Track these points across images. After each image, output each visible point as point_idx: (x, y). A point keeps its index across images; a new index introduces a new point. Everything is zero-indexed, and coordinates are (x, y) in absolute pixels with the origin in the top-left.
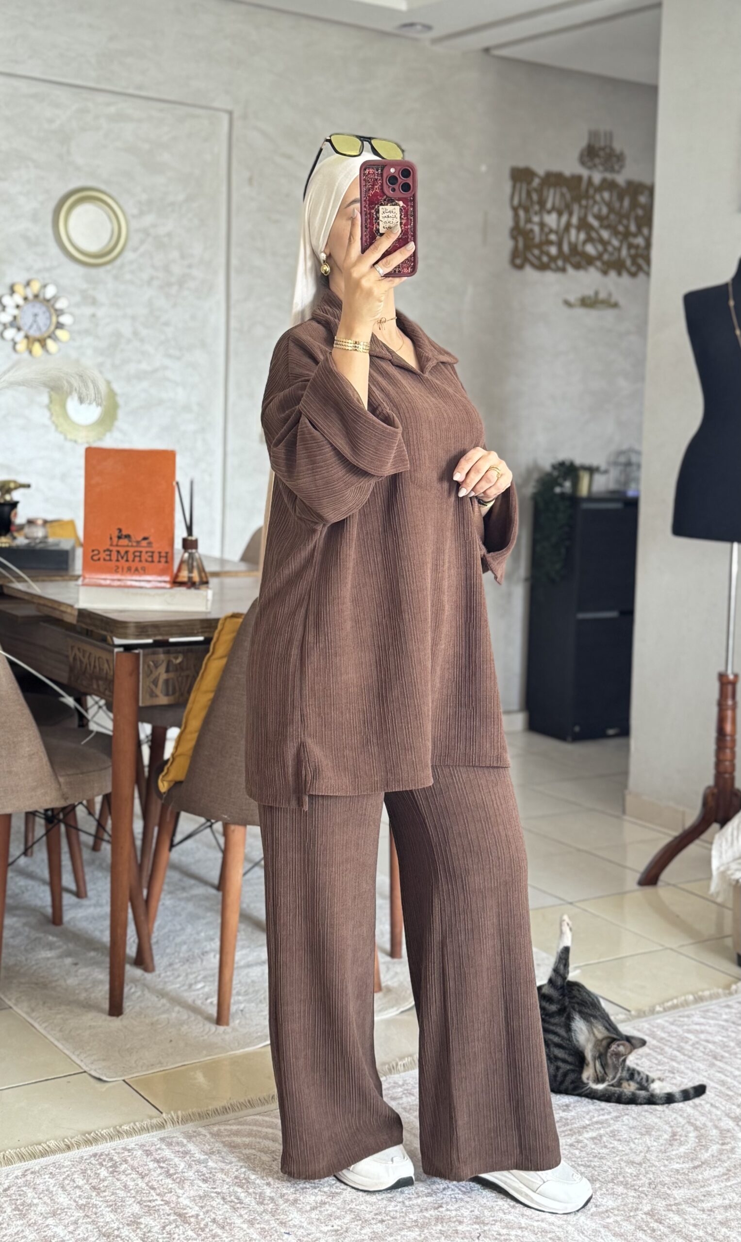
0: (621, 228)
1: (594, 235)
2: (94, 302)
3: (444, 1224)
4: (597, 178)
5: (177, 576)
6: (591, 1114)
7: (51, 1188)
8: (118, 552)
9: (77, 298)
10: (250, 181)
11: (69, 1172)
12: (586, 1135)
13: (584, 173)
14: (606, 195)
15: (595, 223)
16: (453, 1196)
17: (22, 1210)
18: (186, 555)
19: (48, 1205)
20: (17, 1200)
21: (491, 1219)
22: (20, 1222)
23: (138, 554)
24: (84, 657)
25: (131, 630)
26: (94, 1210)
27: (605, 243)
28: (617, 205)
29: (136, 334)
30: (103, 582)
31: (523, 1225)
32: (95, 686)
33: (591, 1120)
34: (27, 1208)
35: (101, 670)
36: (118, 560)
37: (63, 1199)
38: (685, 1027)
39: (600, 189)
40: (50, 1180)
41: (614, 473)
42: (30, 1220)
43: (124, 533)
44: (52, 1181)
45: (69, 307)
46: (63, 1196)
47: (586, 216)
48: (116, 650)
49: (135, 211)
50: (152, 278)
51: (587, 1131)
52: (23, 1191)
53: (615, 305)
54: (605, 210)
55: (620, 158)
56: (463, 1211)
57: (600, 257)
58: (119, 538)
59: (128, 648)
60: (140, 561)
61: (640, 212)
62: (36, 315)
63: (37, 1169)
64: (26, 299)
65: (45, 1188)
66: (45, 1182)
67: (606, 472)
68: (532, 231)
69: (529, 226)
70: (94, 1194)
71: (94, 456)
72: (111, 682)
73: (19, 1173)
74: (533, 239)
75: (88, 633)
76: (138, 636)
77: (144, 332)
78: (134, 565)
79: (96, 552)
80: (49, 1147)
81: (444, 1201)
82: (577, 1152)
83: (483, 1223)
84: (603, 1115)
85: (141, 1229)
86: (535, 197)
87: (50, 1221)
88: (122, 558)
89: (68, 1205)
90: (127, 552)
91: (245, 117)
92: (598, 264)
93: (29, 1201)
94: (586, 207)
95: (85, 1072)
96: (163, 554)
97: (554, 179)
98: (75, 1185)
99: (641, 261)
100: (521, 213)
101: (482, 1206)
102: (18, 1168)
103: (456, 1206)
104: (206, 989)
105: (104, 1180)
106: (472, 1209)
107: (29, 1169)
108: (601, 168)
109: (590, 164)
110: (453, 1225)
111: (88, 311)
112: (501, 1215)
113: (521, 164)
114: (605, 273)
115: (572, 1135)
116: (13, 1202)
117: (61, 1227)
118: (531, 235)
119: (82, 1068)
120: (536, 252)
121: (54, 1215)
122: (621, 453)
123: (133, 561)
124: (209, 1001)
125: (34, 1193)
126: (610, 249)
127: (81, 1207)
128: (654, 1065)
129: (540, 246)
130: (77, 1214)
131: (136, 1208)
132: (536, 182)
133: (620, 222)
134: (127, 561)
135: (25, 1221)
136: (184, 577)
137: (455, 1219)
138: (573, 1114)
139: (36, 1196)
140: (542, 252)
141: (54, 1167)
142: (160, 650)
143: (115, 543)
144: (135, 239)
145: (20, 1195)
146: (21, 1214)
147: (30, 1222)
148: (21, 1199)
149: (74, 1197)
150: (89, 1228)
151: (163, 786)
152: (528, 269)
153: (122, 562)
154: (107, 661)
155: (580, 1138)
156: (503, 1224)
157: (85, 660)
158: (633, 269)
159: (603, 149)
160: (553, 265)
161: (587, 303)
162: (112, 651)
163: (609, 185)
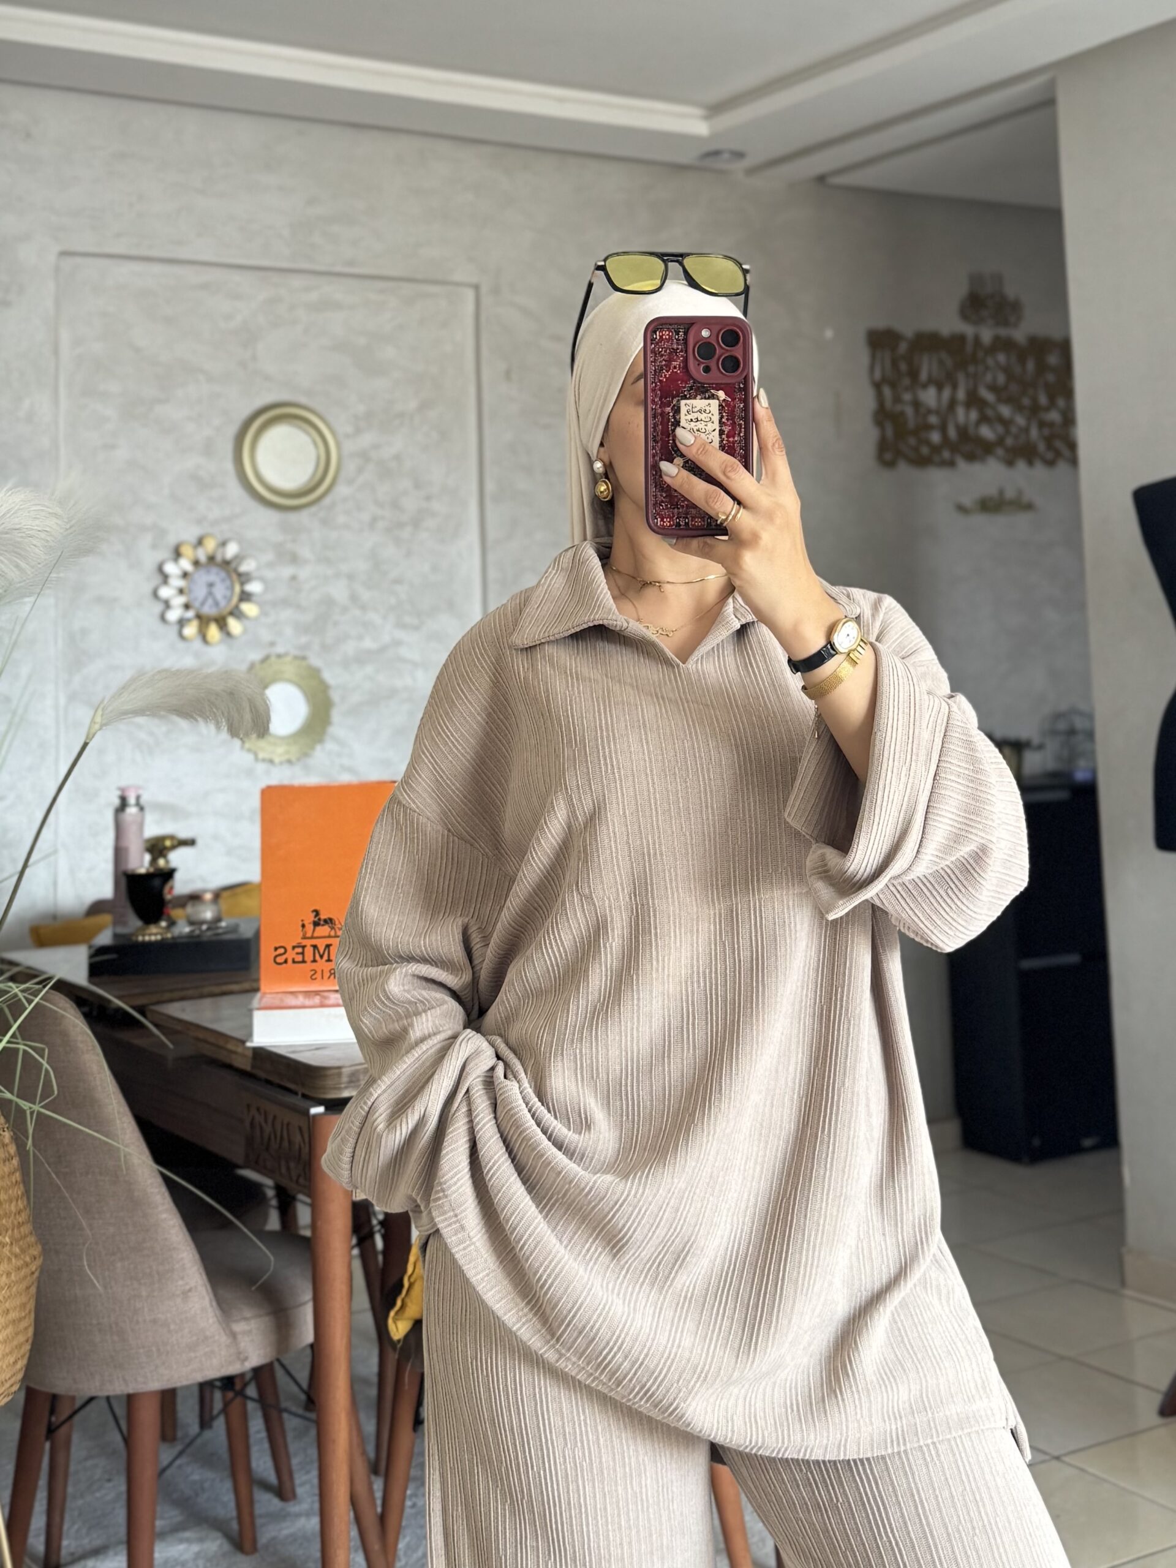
0: (1026, 401)
1: (989, 412)
2: (294, 559)
4: (987, 335)
8: (315, 947)
9: (271, 554)
10: (508, 375)
13: (968, 330)
14: (1001, 358)
15: (990, 397)
24: (265, 1122)
27: (1006, 423)
28: (1017, 369)
29: (354, 598)
30: (291, 1000)
32: (284, 1171)
35: (291, 1143)
36: (314, 961)
39: (992, 350)
41: (1053, 746)
43: (323, 916)
47: (976, 387)
48: (313, 1111)
49: (349, 428)
50: (375, 519)
53: (1029, 507)
54: (1001, 379)
55: (1016, 307)
57: (1000, 441)
58: (316, 924)
59: (331, 1105)
61: (1052, 377)
62: (211, 584)
64: (196, 563)
67: (1040, 747)
68: (902, 413)
71: (277, 798)
72: (308, 1163)
74: (906, 424)
75: (268, 1084)
77: (365, 595)
79: (282, 951)
86: (903, 367)
88: (321, 957)
90: (328, 946)
91: (496, 291)
92: (1000, 451)
94: (975, 376)
97: (928, 342)
99: (1059, 444)
108: (990, 322)
109: (975, 317)
111: (285, 572)
113: (880, 324)
114: (1010, 463)
118: (902, 419)
120: (912, 441)
122: (1058, 716)
126: (1014, 430)
129: (916, 432)
132: (903, 347)
133: (1024, 393)
134: (329, 960)
140: (920, 441)
143: (309, 934)
144: (349, 469)
151: (398, 1329)
152: (902, 467)
153: (322, 964)
154: (301, 1129)
157: (268, 1128)
158: (1050, 456)
159: (992, 297)
160: (936, 458)
161: (991, 505)
162: (306, 1113)
163: (1003, 344)
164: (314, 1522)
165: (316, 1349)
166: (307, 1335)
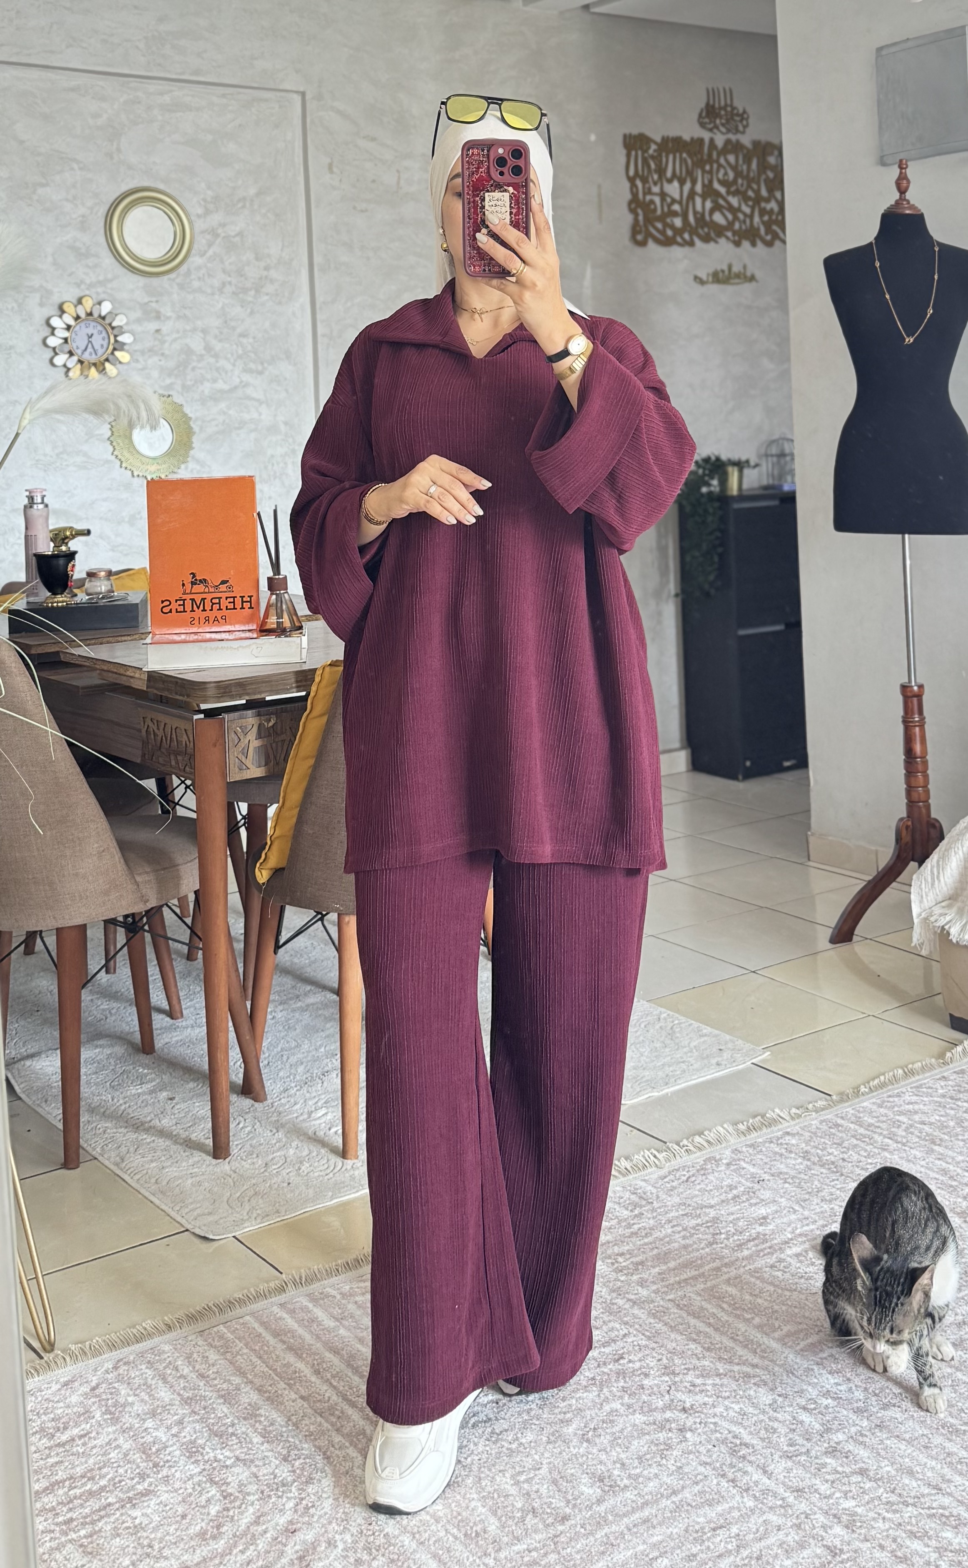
0: (750, 193)
1: (721, 202)
2: (158, 316)
3: (627, 1379)
4: (720, 140)
5: (264, 623)
6: (793, 1225)
7: (149, 1381)
9: (138, 314)
10: (330, 167)
11: (170, 1359)
12: (789, 1252)
13: (706, 136)
14: (731, 158)
15: (723, 190)
16: (635, 1343)
17: (113, 1415)
18: (274, 597)
19: (146, 1403)
20: (108, 1400)
21: (683, 1367)
22: (110, 1429)
23: (217, 601)
24: (158, 729)
25: (211, 692)
26: (203, 1403)
27: (734, 211)
28: (744, 168)
29: (208, 348)
30: (176, 638)
31: (721, 1371)
32: (173, 763)
33: (793, 1232)
34: (121, 1409)
35: (179, 742)
36: (193, 611)
37: (164, 1394)
38: (896, 1109)
39: (724, 151)
40: (147, 1371)
41: (766, 466)
42: (124, 1424)
44: (149, 1372)
45: (127, 324)
46: (164, 1389)
47: (711, 182)
48: (196, 717)
49: (200, 211)
50: (224, 284)
51: (790, 1247)
52: (115, 1388)
53: (752, 278)
54: (731, 175)
55: (743, 116)
56: (648, 1360)
57: (731, 224)
58: (193, 583)
59: (210, 714)
61: (771, 175)
62: (91, 336)
63: (132, 1358)
64: (77, 318)
65: (142, 1382)
66: (142, 1375)
67: (757, 466)
68: (652, 202)
69: (648, 198)
70: (202, 1384)
71: (156, 488)
72: (192, 757)
73: (109, 1365)
74: (655, 210)
75: (161, 700)
76: (219, 699)
77: (218, 346)
78: (212, 615)
80: (145, 1329)
81: (625, 1350)
82: (779, 1274)
83: (673, 1373)
84: (807, 1225)
85: (260, 1422)
86: (653, 165)
87: (149, 1424)
88: (198, 608)
89: (171, 1400)
91: (319, 97)
92: (729, 234)
93: (122, 1400)
94: (710, 172)
95: (187, 1230)
97: (672, 144)
98: (178, 1375)
99: (775, 228)
100: (639, 183)
101: (671, 1353)
102: (108, 1360)
103: (640, 1355)
104: (329, 1117)
105: (213, 1365)
106: (660, 1357)
107: (122, 1360)
108: (723, 130)
109: (711, 126)
110: (637, 1379)
111: (152, 326)
112: (695, 1361)
113: (635, 132)
114: (737, 244)
115: (773, 1254)
116: (103, 1403)
117: (163, 1429)
118: (652, 207)
119: (183, 1226)
120: (659, 225)
121: (154, 1416)
122: (772, 443)
123: (211, 610)
124: (333, 1130)
125: (128, 1390)
126: (741, 216)
127: (187, 1401)
128: (863, 1159)
129: (662, 218)
130: (180, 1412)
131: (254, 1397)
132: (652, 148)
133: (749, 187)
134: (204, 610)
135: (118, 1427)
136: (273, 623)
137: (639, 1372)
138: (771, 1227)
139: (131, 1393)
140: (666, 225)
141: (153, 1354)
142: (250, 713)
143: (188, 591)
144: (201, 242)
145: (111, 1394)
146: (111, 1419)
147: (125, 1427)
148: (112, 1399)
149: (177, 1388)
150: (197, 1427)
151: (262, 876)
152: (651, 244)
153: (198, 613)
154: (186, 731)
155: (782, 1256)
156: (697, 1373)
157: (160, 733)
158: (768, 238)
159: (725, 108)
160: (679, 239)
161: (720, 278)
162: (190, 719)
163: (733, 147)
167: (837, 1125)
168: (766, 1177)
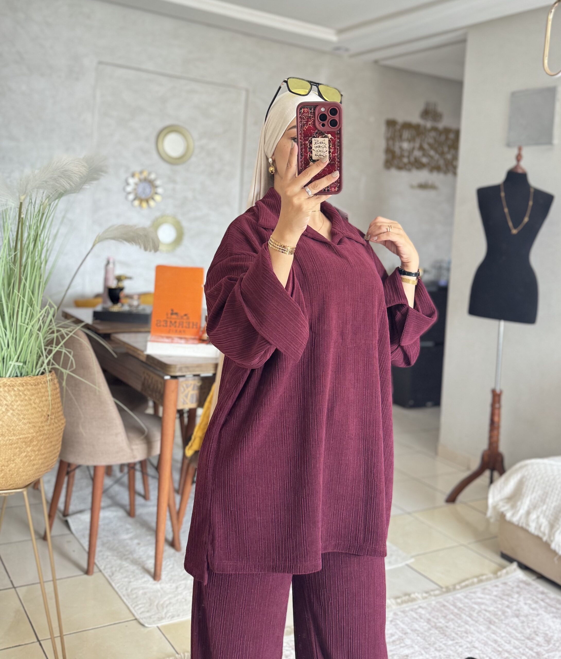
1: (427, 153)
2: (174, 182)
4: (428, 125)
8: (171, 322)
9: (166, 179)
13: (423, 123)
14: (433, 134)
15: (427, 147)
23: (181, 323)
24: (149, 378)
28: (438, 138)
29: (194, 198)
32: (154, 396)
35: (157, 387)
36: (170, 326)
41: (434, 272)
43: (175, 311)
45: (161, 184)
47: (423, 143)
49: (198, 137)
50: (204, 170)
53: (436, 188)
57: (429, 164)
60: (182, 327)
62: (144, 188)
64: (140, 180)
68: (395, 151)
71: (160, 270)
72: (163, 396)
77: (199, 197)
78: (178, 329)
79: (159, 322)
88: (173, 325)
90: (175, 322)
91: (254, 92)
92: (428, 167)
94: (423, 139)
96: (195, 324)
97: (408, 125)
100: (391, 141)
111: (171, 187)
113: (392, 117)
114: (431, 172)
118: (395, 153)
120: (397, 161)
123: (179, 327)
129: (399, 158)
132: (398, 127)
133: (439, 147)
134: (175, 326)
136: (205, 337)
140: (400, 161)
143: (169, 317)
144: (197, 151)
151: (189, 453)
152: (393, 169)
153: (173, 327)
154: (161, 383)
157: (150, 381)
158: (446, 170)
160: (405, 167)
161: (422, 186)
162: (163, 378)
163: (434, 129)
164: (155, 509)
165: (160, 457)
166: (157, 451)
167: (444, 606)
168: (409, 631)
